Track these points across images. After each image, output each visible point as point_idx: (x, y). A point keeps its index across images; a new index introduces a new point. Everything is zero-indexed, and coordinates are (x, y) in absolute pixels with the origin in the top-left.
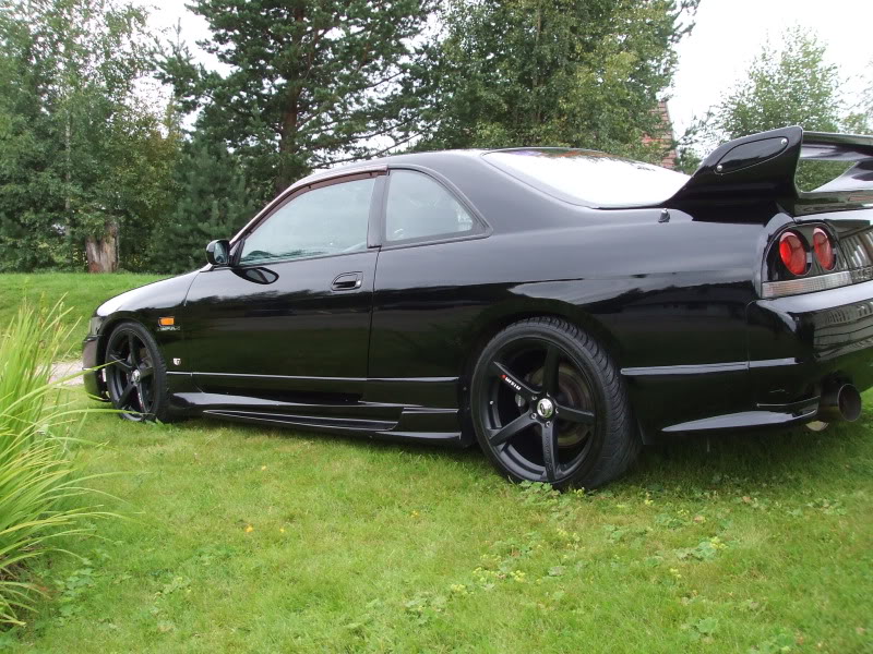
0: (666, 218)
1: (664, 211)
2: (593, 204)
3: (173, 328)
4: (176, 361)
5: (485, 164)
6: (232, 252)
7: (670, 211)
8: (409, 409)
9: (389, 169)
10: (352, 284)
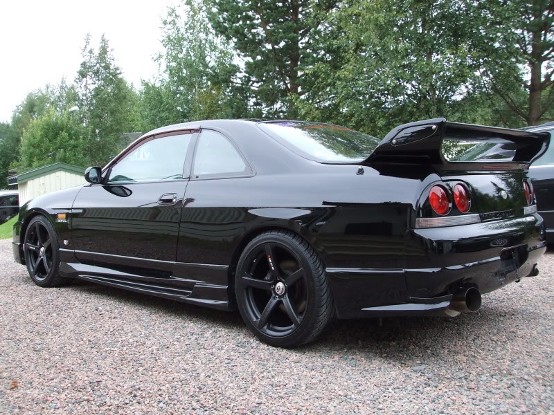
0: (361, 172)
1: (360, 167)
2: (321, 160)
3: (65, 221)
4: (66, 242)
5: (259, 130)
6: (103, 176)
7: (363, 167)
8: (200, 284)
9: (201, 129)
10: (170, 201)
